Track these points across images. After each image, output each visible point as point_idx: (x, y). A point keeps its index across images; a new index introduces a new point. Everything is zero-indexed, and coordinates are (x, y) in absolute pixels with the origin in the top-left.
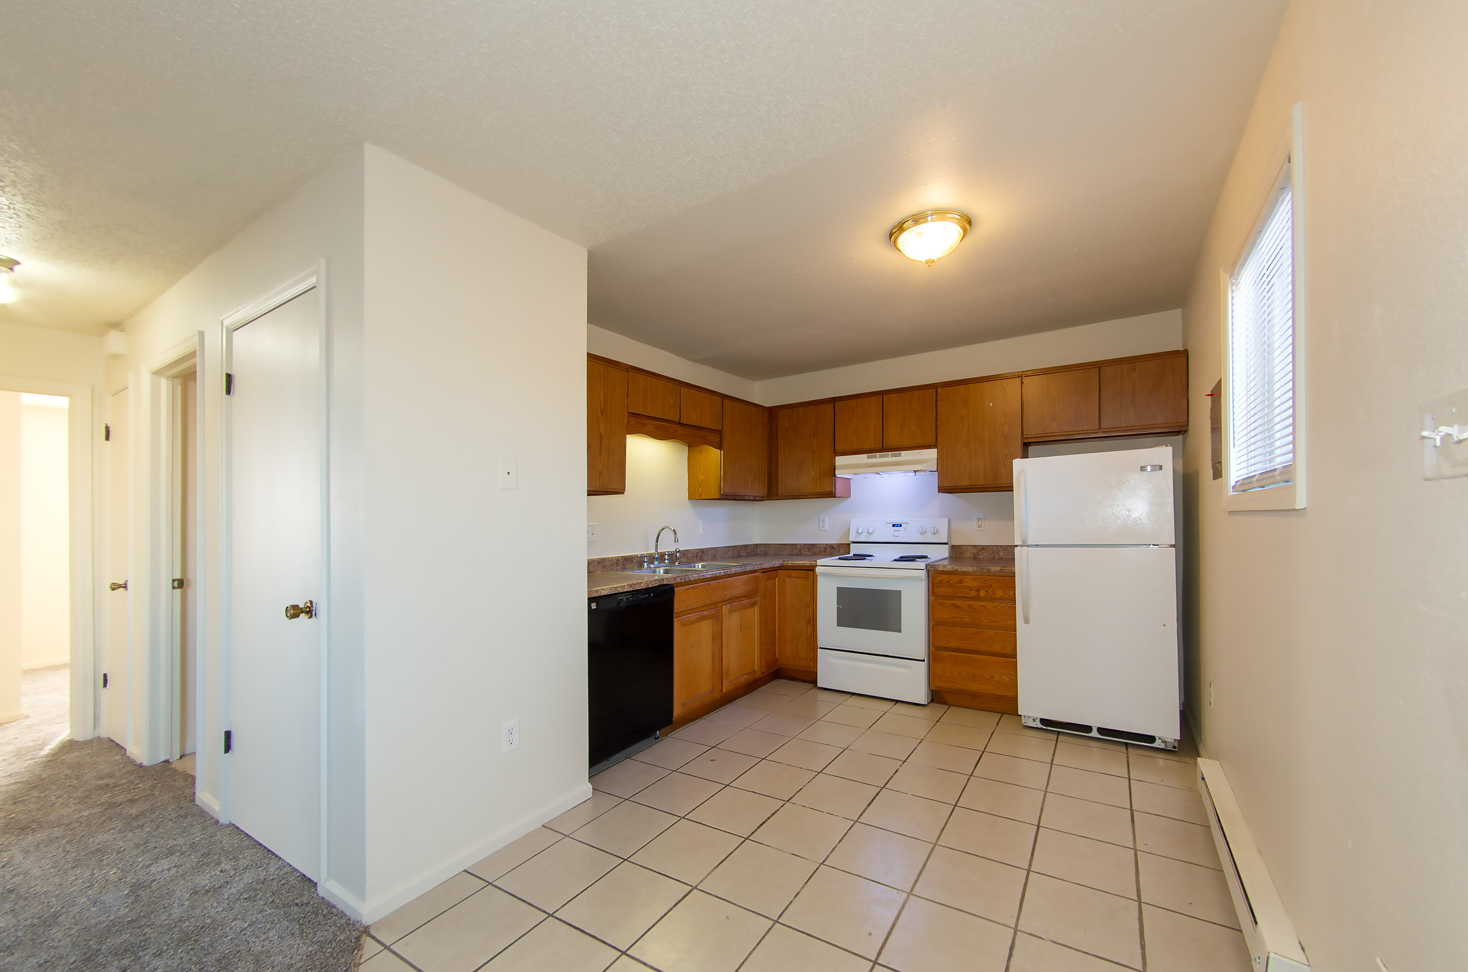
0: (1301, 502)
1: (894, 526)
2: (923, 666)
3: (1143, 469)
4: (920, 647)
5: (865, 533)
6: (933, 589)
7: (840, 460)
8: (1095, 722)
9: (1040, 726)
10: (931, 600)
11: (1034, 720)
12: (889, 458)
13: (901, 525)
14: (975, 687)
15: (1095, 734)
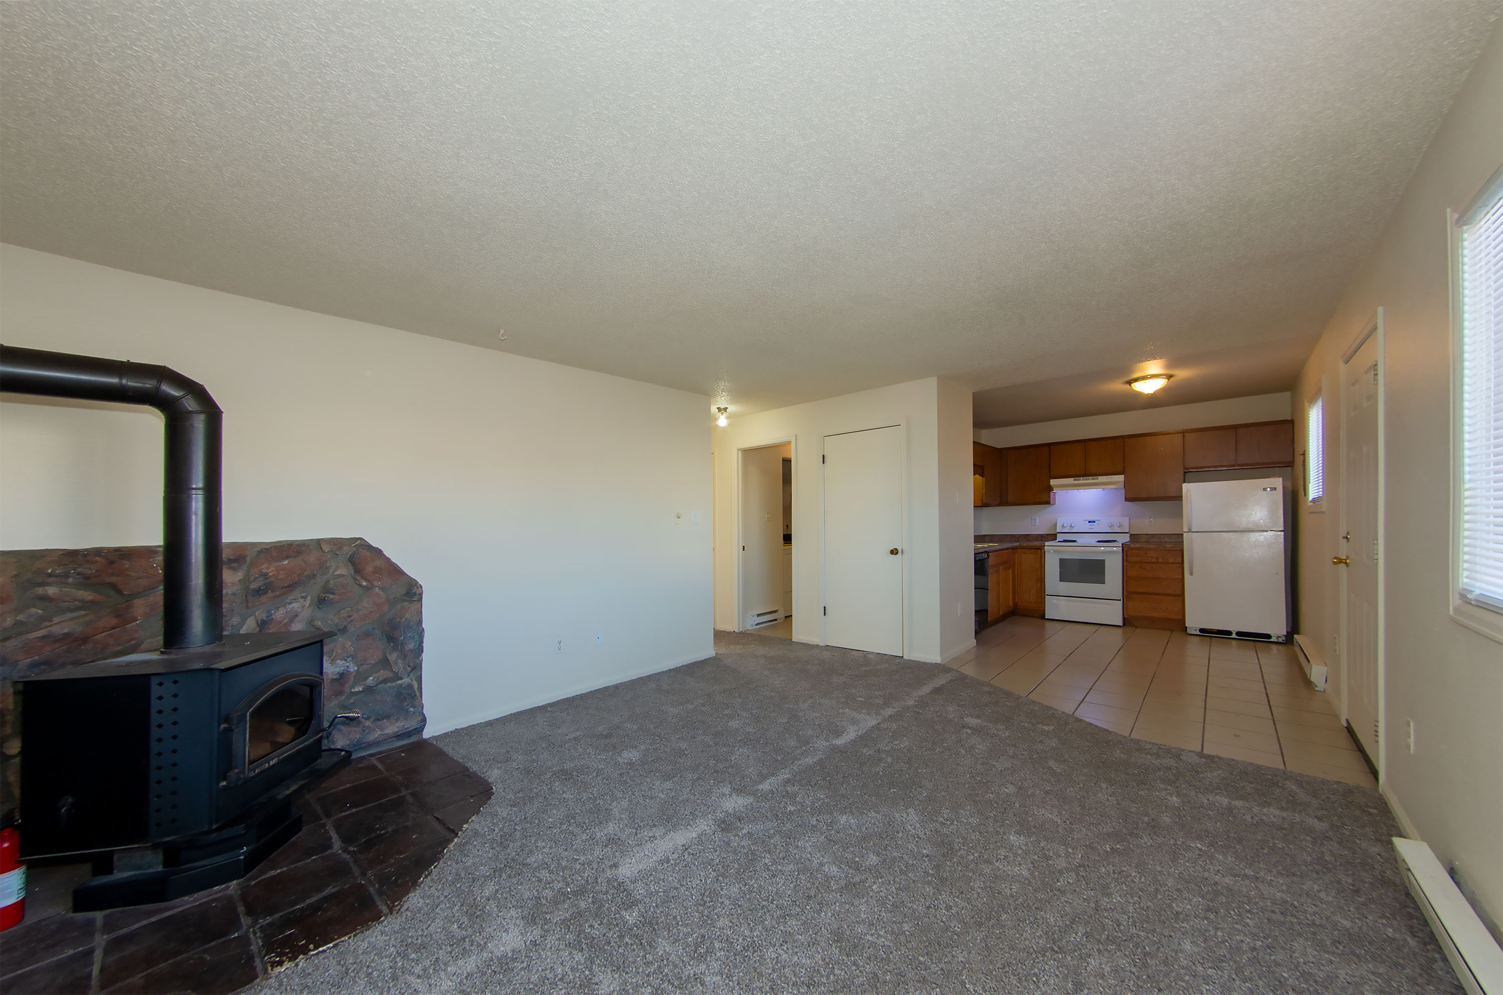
0: (1324, 509)
1: (1089, 522)
2: (1121, 602)
3: (1265, 489)
4: (1117, 593)
5: (1068, 527)
6: (1127, 558)
7: (1053, 482)
8: (1234, 628)
9: (1199, 633)
10: (1125, 565)
11: (1195, 630)
12: (1090, 480)
13: (1094, 522)
14: (1155, 614)
15: (1234, 636)
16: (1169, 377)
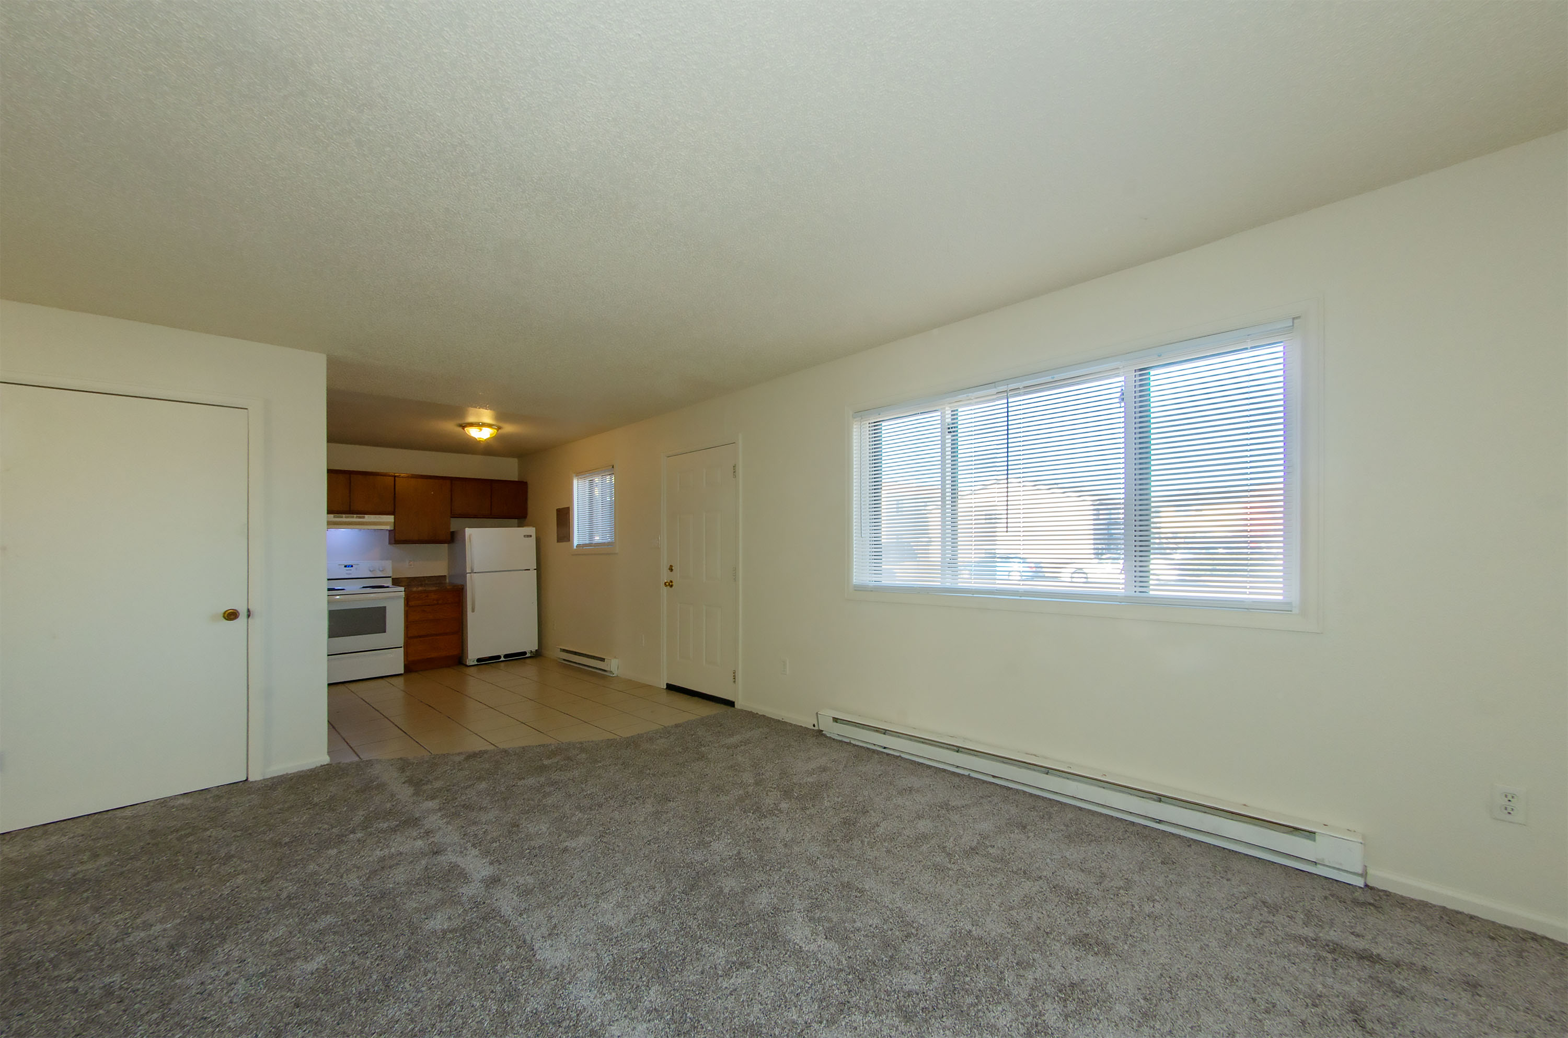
0: (616, 551)
1: (346, 566)
2: (402, 649)
4: (400, 640)
6: (407, 602)
8: (502, 652)
9: (476, 663)
10: (406, 609)
11: (475, 661)
12: (355, 519)
13: (352, 566)
14: (434, 655)
15: (502, 659)
16: (499, 428)
